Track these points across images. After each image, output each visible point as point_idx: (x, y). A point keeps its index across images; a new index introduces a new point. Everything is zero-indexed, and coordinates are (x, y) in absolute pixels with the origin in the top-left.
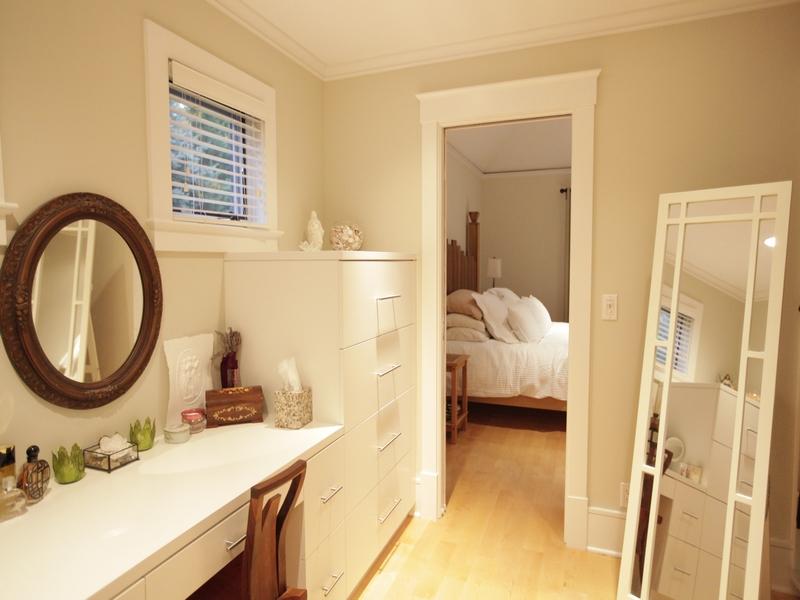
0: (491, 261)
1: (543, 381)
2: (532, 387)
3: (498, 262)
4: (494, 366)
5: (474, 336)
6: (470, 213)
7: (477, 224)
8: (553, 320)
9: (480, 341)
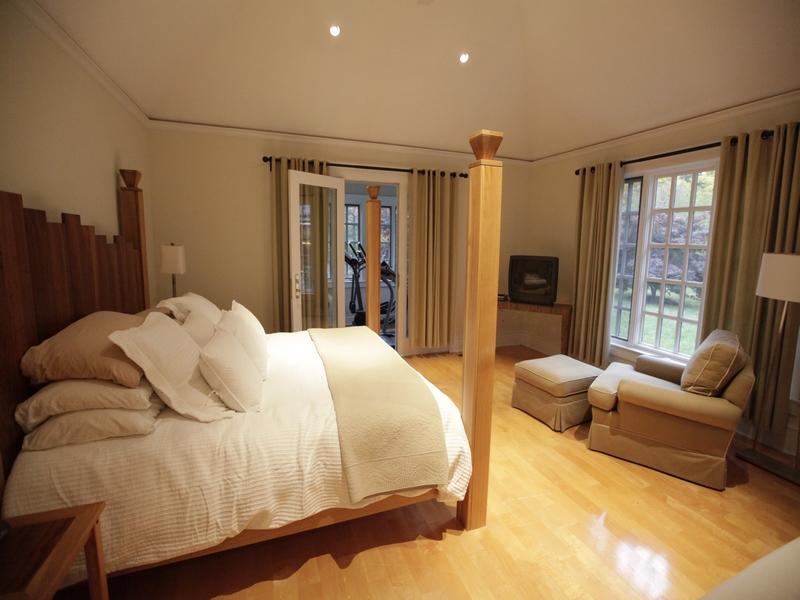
0: (167, 250)
1: (282, 496)
2: (264, 515)
3: (180, 251)
4: (174, 491)
5: (122, 428)
6: (122, 172)
7: (137, 192)
8: (268, 331)
9: (138, 435)
